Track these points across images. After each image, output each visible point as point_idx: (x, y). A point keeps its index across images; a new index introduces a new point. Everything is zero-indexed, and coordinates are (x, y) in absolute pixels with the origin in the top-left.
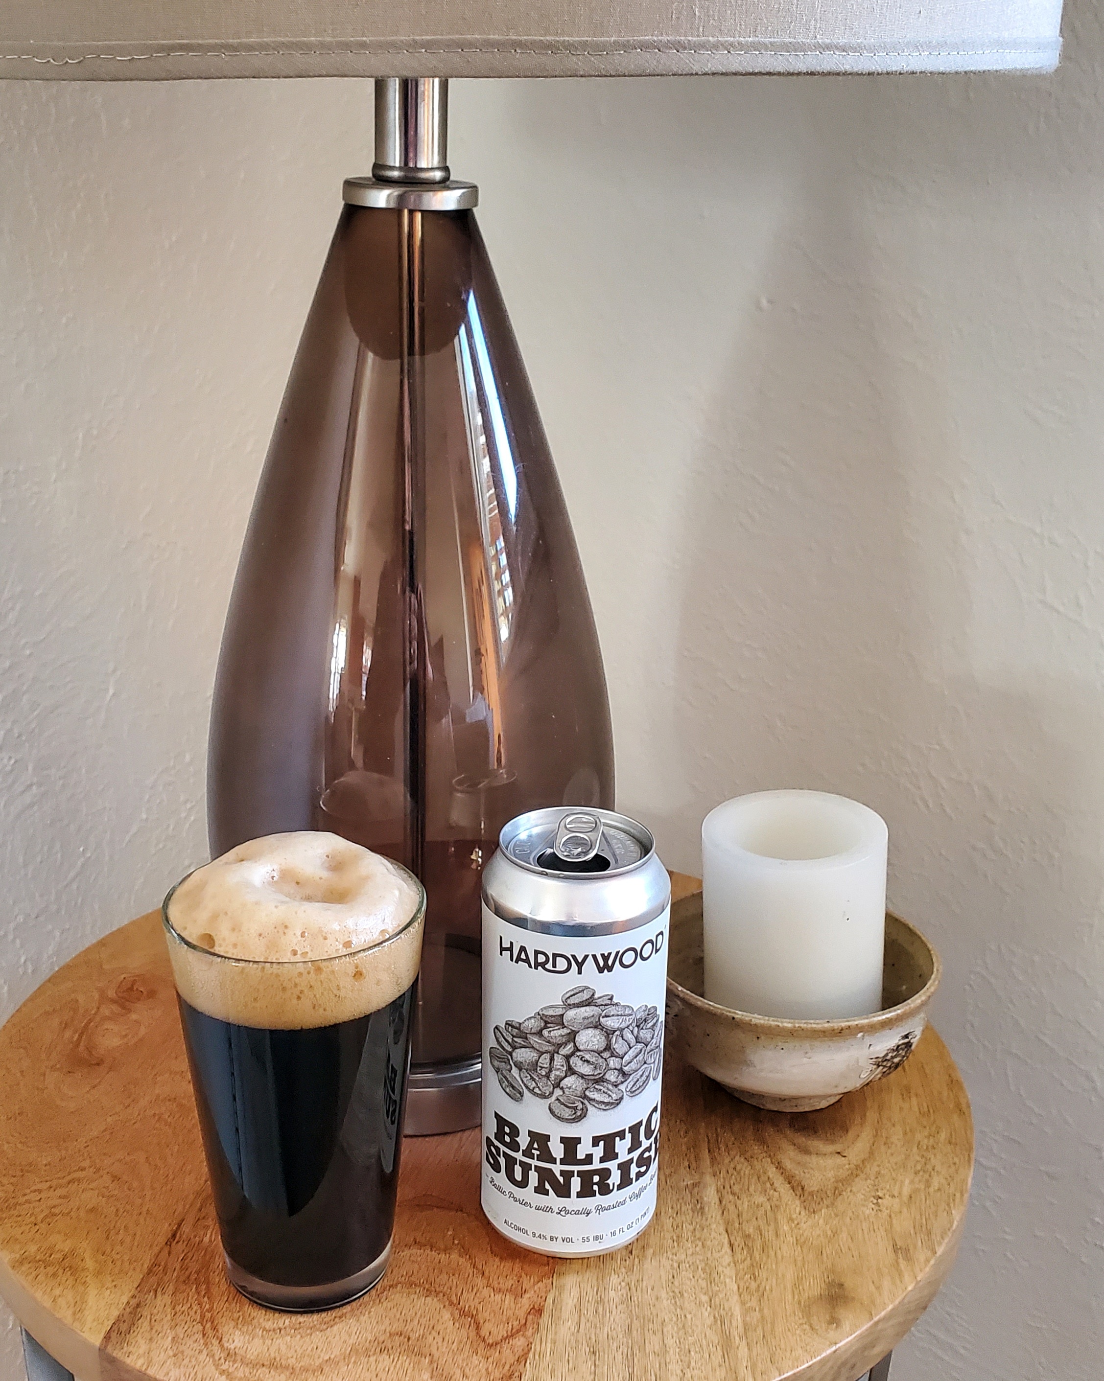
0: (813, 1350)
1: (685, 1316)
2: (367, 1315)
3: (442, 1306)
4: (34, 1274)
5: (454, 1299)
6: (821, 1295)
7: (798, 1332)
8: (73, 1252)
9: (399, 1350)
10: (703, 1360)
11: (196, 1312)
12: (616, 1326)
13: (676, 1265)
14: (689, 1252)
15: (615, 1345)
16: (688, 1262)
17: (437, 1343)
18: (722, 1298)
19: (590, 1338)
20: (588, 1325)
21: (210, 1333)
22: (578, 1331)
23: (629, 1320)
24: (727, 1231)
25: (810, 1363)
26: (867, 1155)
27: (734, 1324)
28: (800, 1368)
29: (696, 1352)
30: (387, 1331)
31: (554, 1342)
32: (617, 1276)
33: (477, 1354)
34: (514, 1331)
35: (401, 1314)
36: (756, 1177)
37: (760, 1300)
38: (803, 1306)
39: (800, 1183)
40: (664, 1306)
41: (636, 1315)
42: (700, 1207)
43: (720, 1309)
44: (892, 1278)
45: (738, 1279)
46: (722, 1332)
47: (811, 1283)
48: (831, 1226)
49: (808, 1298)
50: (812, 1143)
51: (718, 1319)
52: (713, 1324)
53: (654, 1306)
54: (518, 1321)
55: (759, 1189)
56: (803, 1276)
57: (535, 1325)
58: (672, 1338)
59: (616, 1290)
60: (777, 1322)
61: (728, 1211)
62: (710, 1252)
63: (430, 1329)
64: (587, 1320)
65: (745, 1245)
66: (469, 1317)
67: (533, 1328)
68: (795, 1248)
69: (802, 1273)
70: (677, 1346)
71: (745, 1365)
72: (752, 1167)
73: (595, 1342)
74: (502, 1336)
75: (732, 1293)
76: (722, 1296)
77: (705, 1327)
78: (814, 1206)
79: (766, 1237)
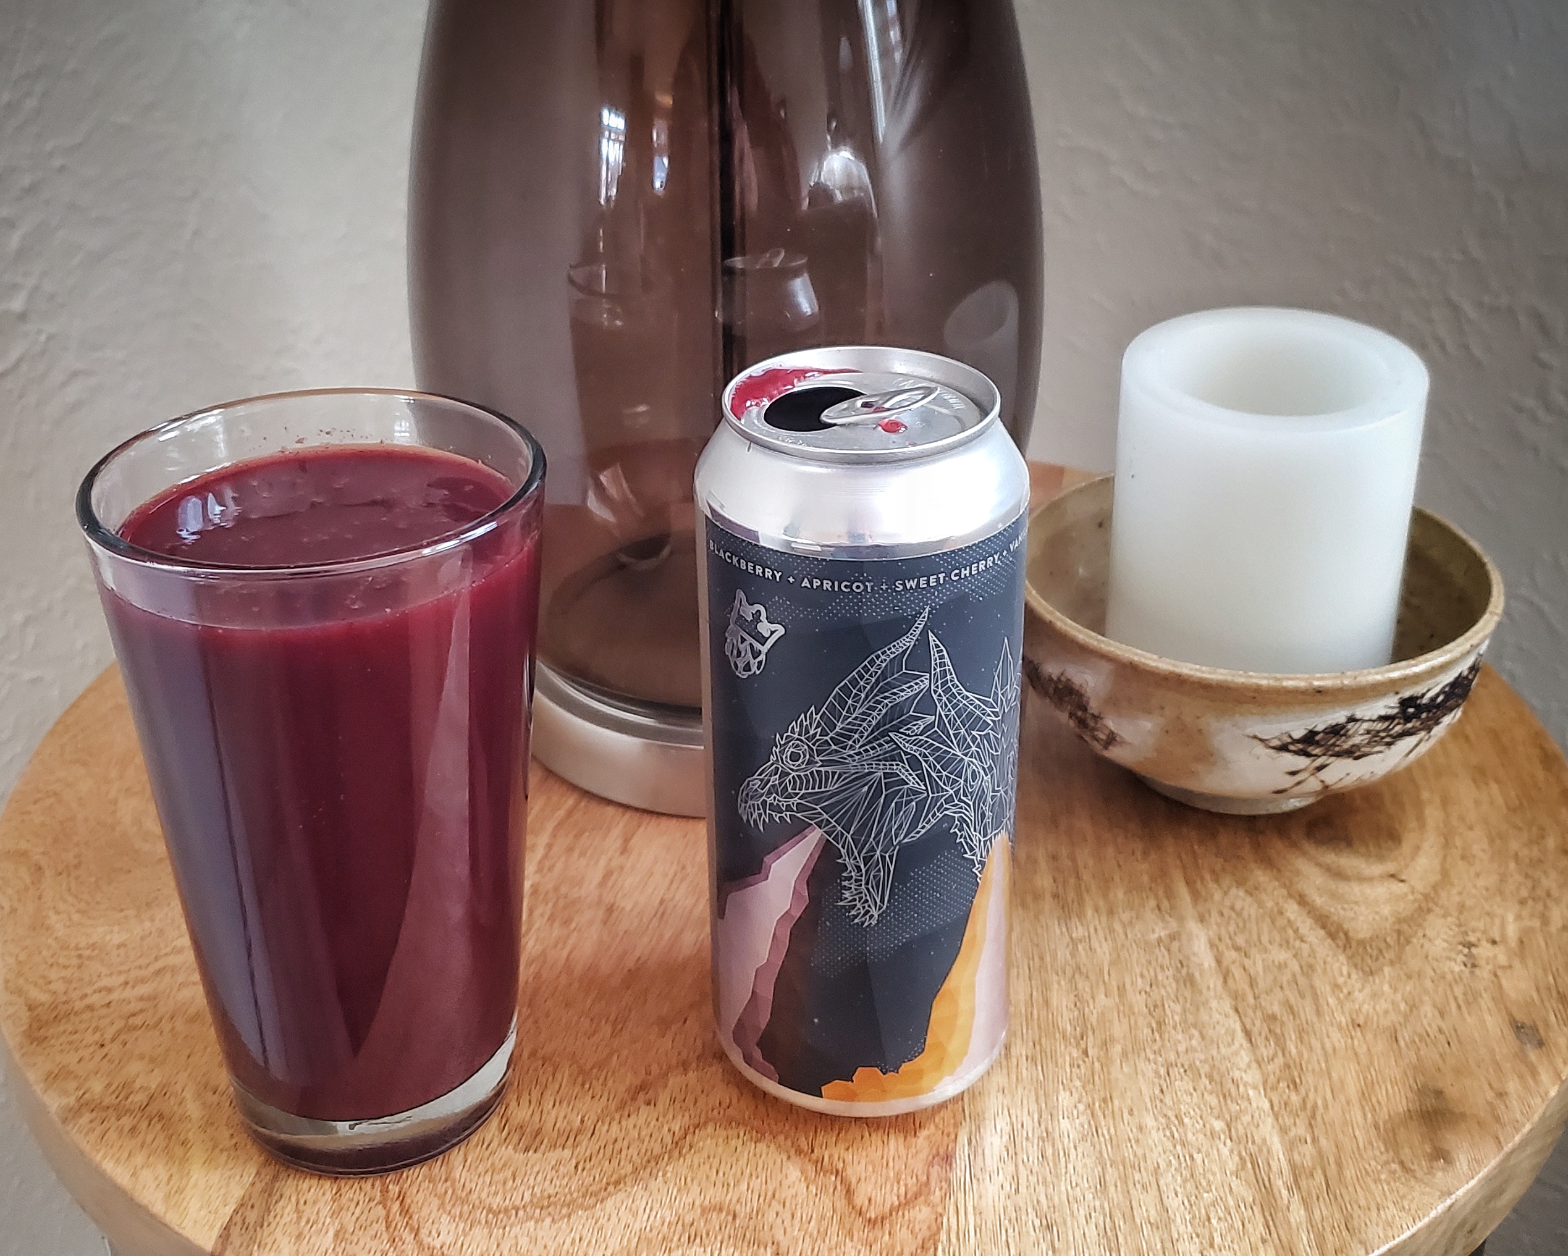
0: (1414, 1206)
1: (1192, 1157)
2: (660, 1178)
3: (785, 1159)
4: (99, 1130)
6: (1409, 1111)
7: (1383, 1177)
8: (164, 1091)
9: (719, 1238)
10: (1233, 1232)
12: (1080, 1181)
13: (1162, 1071)
14: (1181, 1048)
15: (1082, 1212)
16: (1183, 1066)
17: (783, 1222)
18: (1248, 1124)
19: (1038, 1201)
20: (1033, 1179)
21: (398, 1219)
22: (1017, 1191)
23: (1100, 1169)
24: (1237, 1010)
25: (1414, 1230)
26: (1438, 877)
27: (1274, 1166)
28: (1397, 1240)
29: (1220, 1219)
30: (697, 1203)
31: (978, 1212)
32: (1068, 1093)
33: (852, 1241)
34: (908, 1196)
35: (717, 1172)
36: (1268, 920)
37: (1310, 1124)
38: (1385, 1130)
39: (1340, 927)
40: (1154, 1141)
41: (1110, 1159)
42: (1188, 974)
43: (1247, 1142)
44: (1521, 1077)
45: (1269, 1090)
46: (1257, 1181)
47: (1390, 1091)
48: (1403, 995)
49: (1390, 1116)
50: (1348, 861)
51: (1248, 1159)
52: (1240, 1168)
53: (1137, 1141)
54: (914, 1178)
55: (1278, 939)
56: (1375, 1081)
57: (943, 1183)
58: (1177, 1195)
59: (1070, 1115)
60: (1347, 1161)
61: (1234, 979)
62: (1215, 1046)
63: (768, 1197)
64: (1029, 1172)
65: (1270, 1031)
66: (832, 1173)
67: (941, 1189)
68: (1353, 1033)
69: (1371, 1076)
70: (1186, 1209)
71: (1305, 1239)
72: (1261, 904)
73: (1049, 1207)
74: (892, 1205)
75: (1262, 1114)
76: (1248, 1118)
77: (1228, 1173)
78: (1370, 963)
79: (1302, 1018)
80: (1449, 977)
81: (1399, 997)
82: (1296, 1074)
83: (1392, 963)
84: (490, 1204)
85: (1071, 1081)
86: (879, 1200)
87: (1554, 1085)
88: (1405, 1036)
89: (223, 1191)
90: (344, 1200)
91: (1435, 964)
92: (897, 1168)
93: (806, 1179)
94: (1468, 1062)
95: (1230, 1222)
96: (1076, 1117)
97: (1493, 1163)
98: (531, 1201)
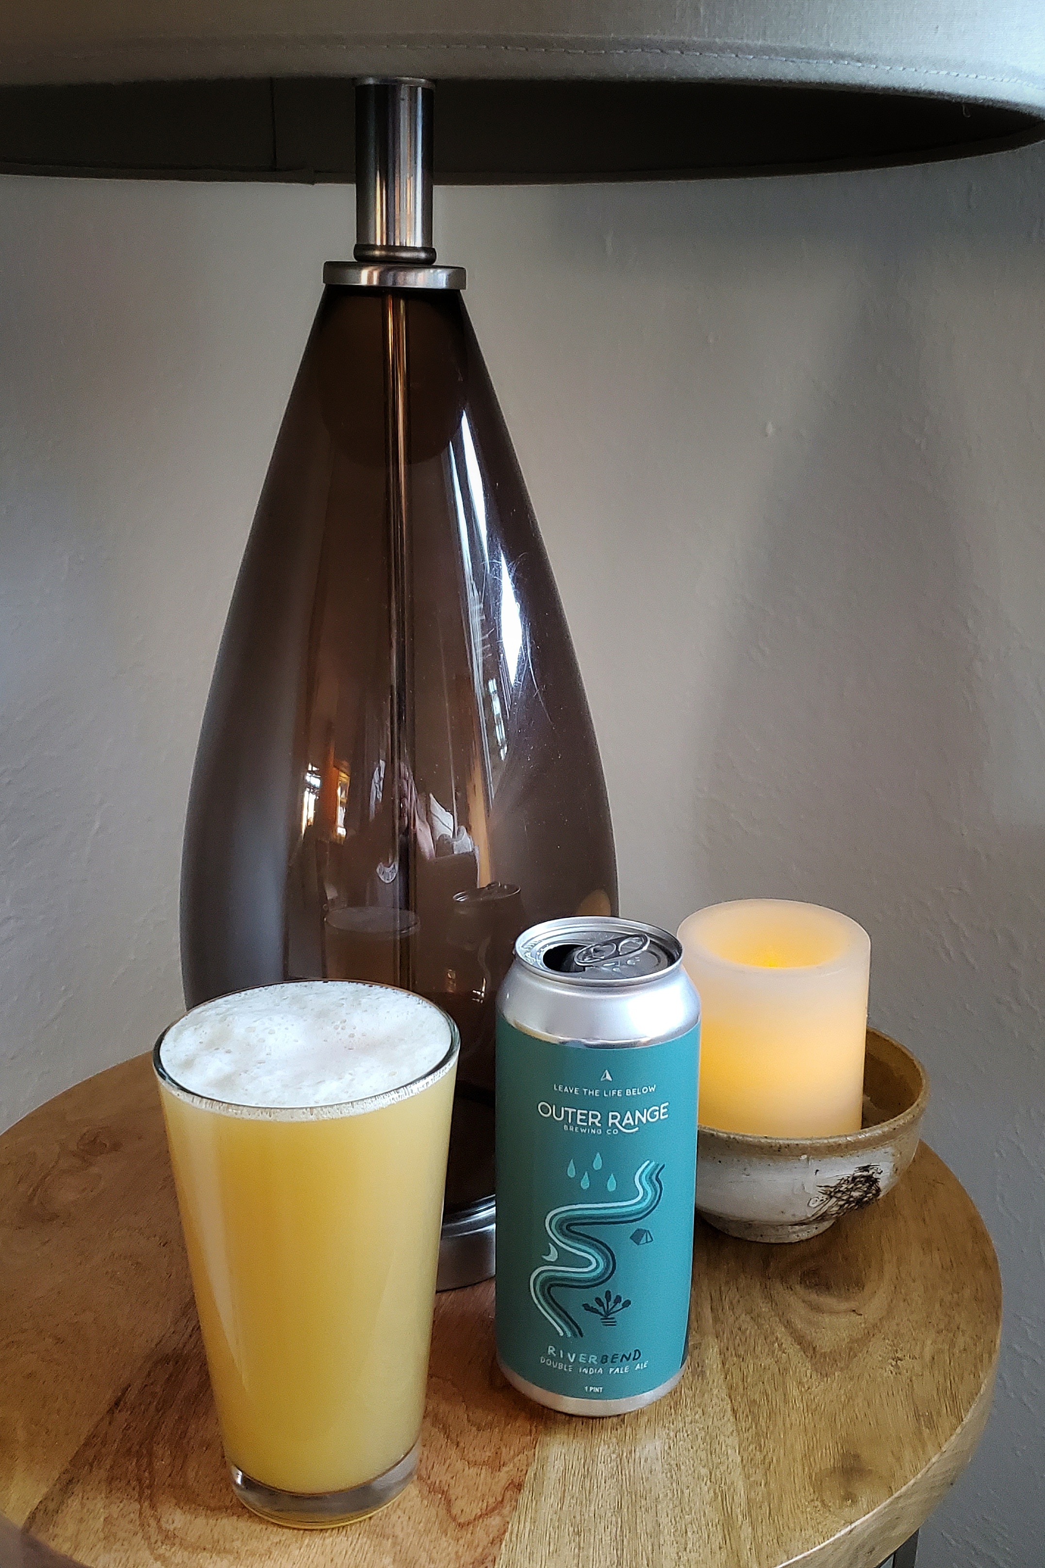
0: (825, 1530)
1: (682, 1492)
5: (423, 1472)
6: (834, 1467)
7: (809, 1509)
10: (701, 1541)
11: (134, 1489)
12: (605, 1503)
13: (672, 1434)
14: (688, 1419)
16: (687, 1432)
17: (402, 1523)
18: (724, 1471)
20: (574, 1501)
21: (148, 1512)
22: (562, 1509)
23: (619, 1496)
24: (730, 1397)
25: (822, 1545)
26: (886, 1312)
27: (737, 1500)
28: (811, 1551)
29: (693, 1532)
31: (533, 1522)
32: (607, 1445)
33: (447, 1535)
34: (489, 1508)
36: (763, 1337)
37: (766, 1472)
38: (815, 1480)
39: (810, 1345)
42: (702, 1371)
43: (722, 1482)
44: (914, 1448)
45: (742, 1449)
46: (724, 1509)
47: (825, 1453)
48: (846, 1391)
49: (821, 1470)
50: (824, 1301)
51: (720, 1494)
52: (713, 1499)
53: (647, 1479)
54: (494, 1498)
55: (767, 1349)
56: (815, 1446)
57: (513, 1502)
58: (668, 1514)
60: (786, 1500)
61: (733, 1376)
62: (711, 1419)
65: (750, 1411)
66: (439, 1493)
67: (510, 1506)
68: (806, 1415)
69: (814, 1443)
70: (672, 1525)
71: (748, 1547)
72: (760, 1326)
73: (581, 1521)
74: (476, 1515)
75: (735, 1465)
76: (725, 1467)
77: (705, 1503)
78: (827, 1369)
79: (774, 1403)
80: (879, 1380)
82: (763, 1439)
83: (842, 1370)
85: (610, 1438)
86: (469, 1511)
87: (936, 1454)
88: (841, 1417)
89: (33, 1489)
91: (871, 1371)
92: (484, 1491)
94: (880, 1436)
95: (700, 1534)
96: (609, 1462)
97: (882, 1503)
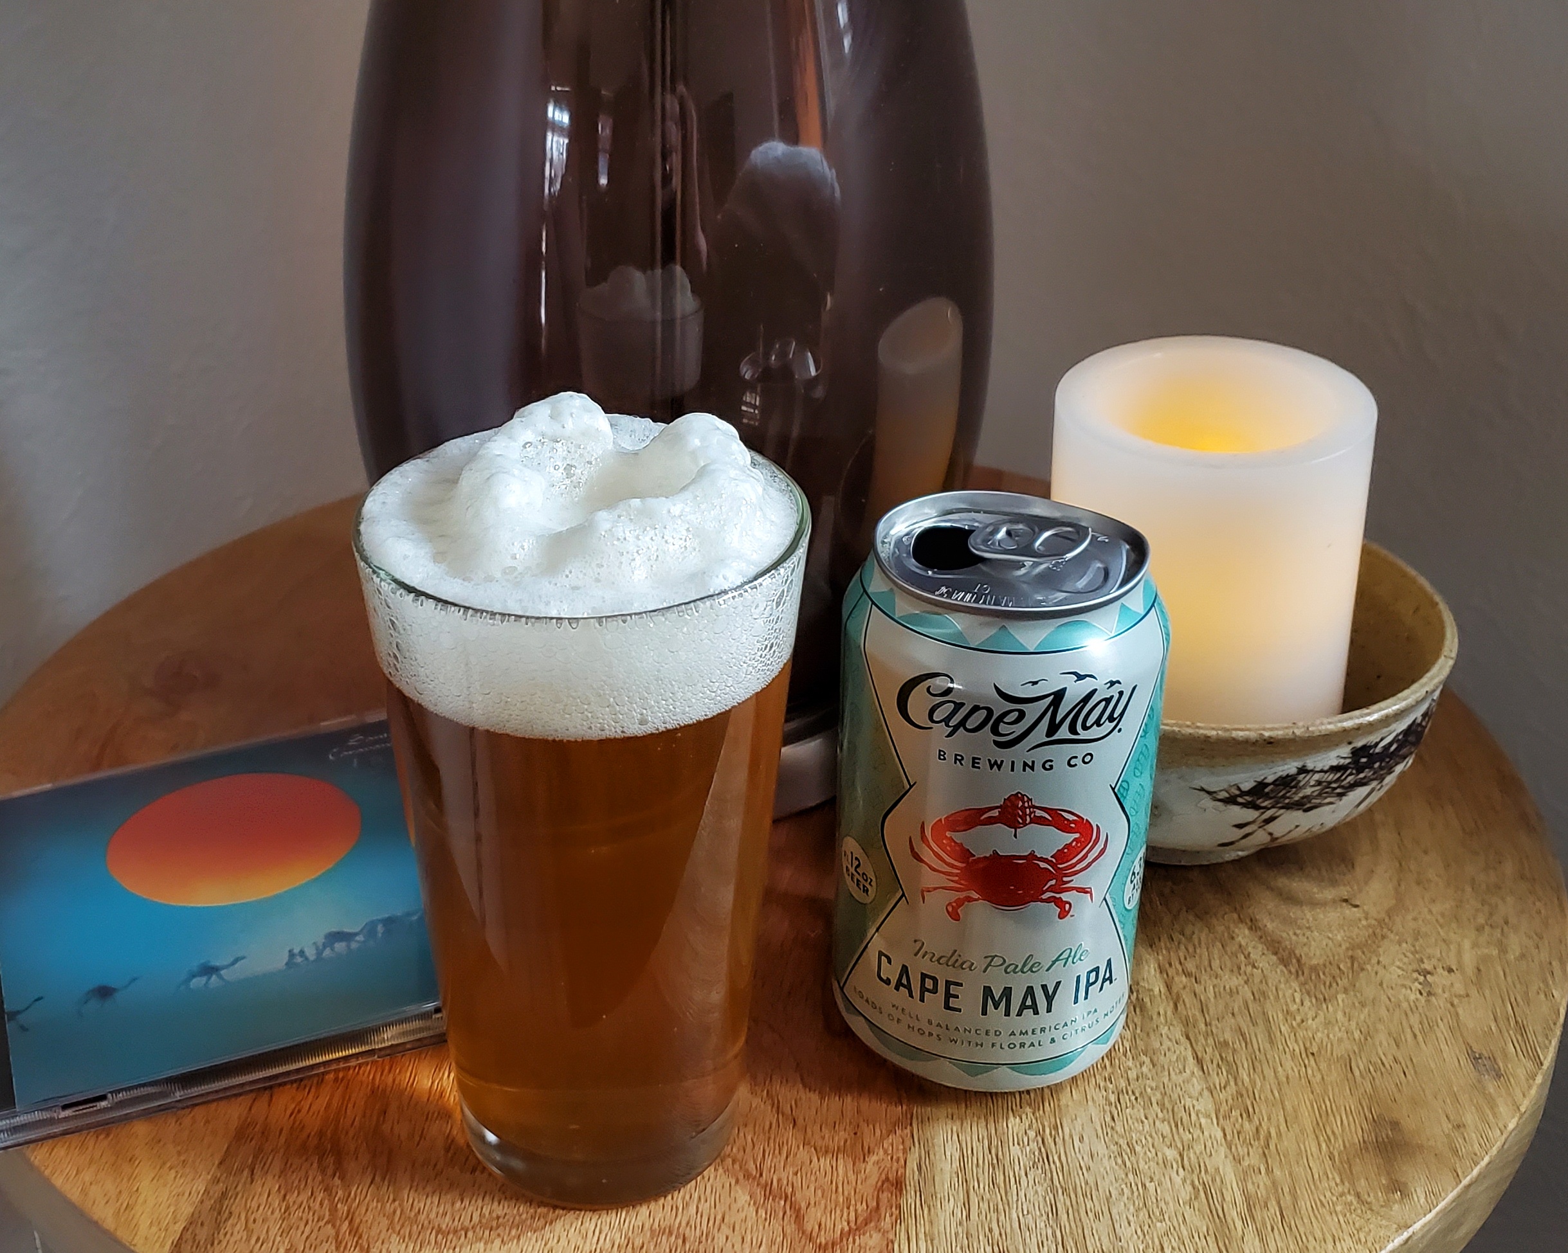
0: (1370, 1239)
1: (1144, 1185)
3: (733, 1183)
5: (751, 1166)
6: (1364, 1142)
7: (1338, 1208)
11: (321, 1204)
12: (1031, 1208)
13: (1113, 1098)
14: (1132, 1075)
16: (1133, 1093)
17: (733, 1246)
18: (1201, 1153)
19: (991, 1230)
20: (984, 1206)
21: (347, 1240)
22: (968, 1218)
23: (1051, 1196)
24: (1188, 1038)
26: (1392, 903)
27: (1228, 1198)
29: (1173, 1248)
30: (647, 1226)
31: (930, 1238)
32: (1018, 1120)
34: (860, 1220)
36: (1219, 947)
37: (1264, 1155)
38: (1339, 1161)
39: (1292, 952)
40: (1105, 1168)
41: (1062, 1187)
42: (1137, 998)
43: (1200, 1171)
44: (1479, 1109)
45: (1221, 1119)
46: (1211, 1212)
47: (1345, 1122)
48: (1358, 1024)
49: (1345, 1146)
50: (1298, 885)
51: (1201, 1188)
52: (1193, 1198)
53: (1088, 1169)
54: (864, 1204)
55: (1229, 964)
56: (1329, 1111)
57: (894, 1209)
58: (1129, 1223)
59: (1021, 1143)
60: (1301, 1192)
61: (1185, 1005)
62: (1167, 1073)
63: (717, 1222)
64: (980, 1198)
65: (1222, 1059)
66: (781, 1198)
67: (891, 1215)
68: (1306, 1062)
69: (1326, 1107)
70: (1139, 1238)
72: (1211, 930)
73: (1001, 1234)
74: (842, 1230)
75: (1215, 1143)
76: (1200, 1148)
77: (1181, 1203)
78: (1323, 990)
79: (1256, 1046)
80: (1405, 1005)
81: (1353, 1024)
82: (1249, 1103)
83: (1346, 991)
84: (439, 1225)
85: (1021, 1113)
86: (830, 1225)
87: (1513, 1117)
88: (1359, 1065)
89: (172, 1209)
90: (293, 1219)
91: (1390, 992)
92: (846, 1193)
93: (755, 1204)
94: (1424, 1091)
96: (1026, 1143)
97: (1451, 1196)
98: (480, 1221)
